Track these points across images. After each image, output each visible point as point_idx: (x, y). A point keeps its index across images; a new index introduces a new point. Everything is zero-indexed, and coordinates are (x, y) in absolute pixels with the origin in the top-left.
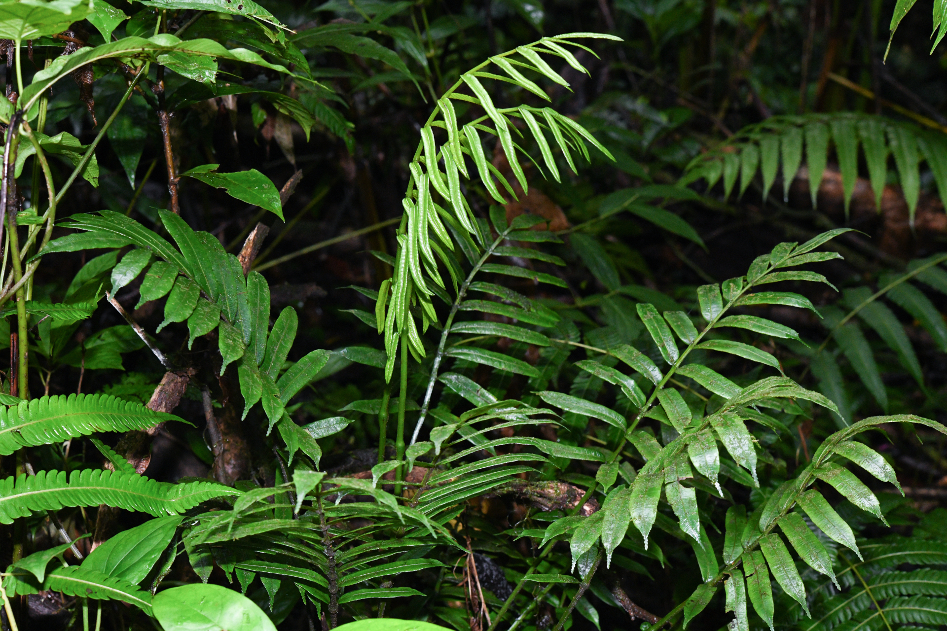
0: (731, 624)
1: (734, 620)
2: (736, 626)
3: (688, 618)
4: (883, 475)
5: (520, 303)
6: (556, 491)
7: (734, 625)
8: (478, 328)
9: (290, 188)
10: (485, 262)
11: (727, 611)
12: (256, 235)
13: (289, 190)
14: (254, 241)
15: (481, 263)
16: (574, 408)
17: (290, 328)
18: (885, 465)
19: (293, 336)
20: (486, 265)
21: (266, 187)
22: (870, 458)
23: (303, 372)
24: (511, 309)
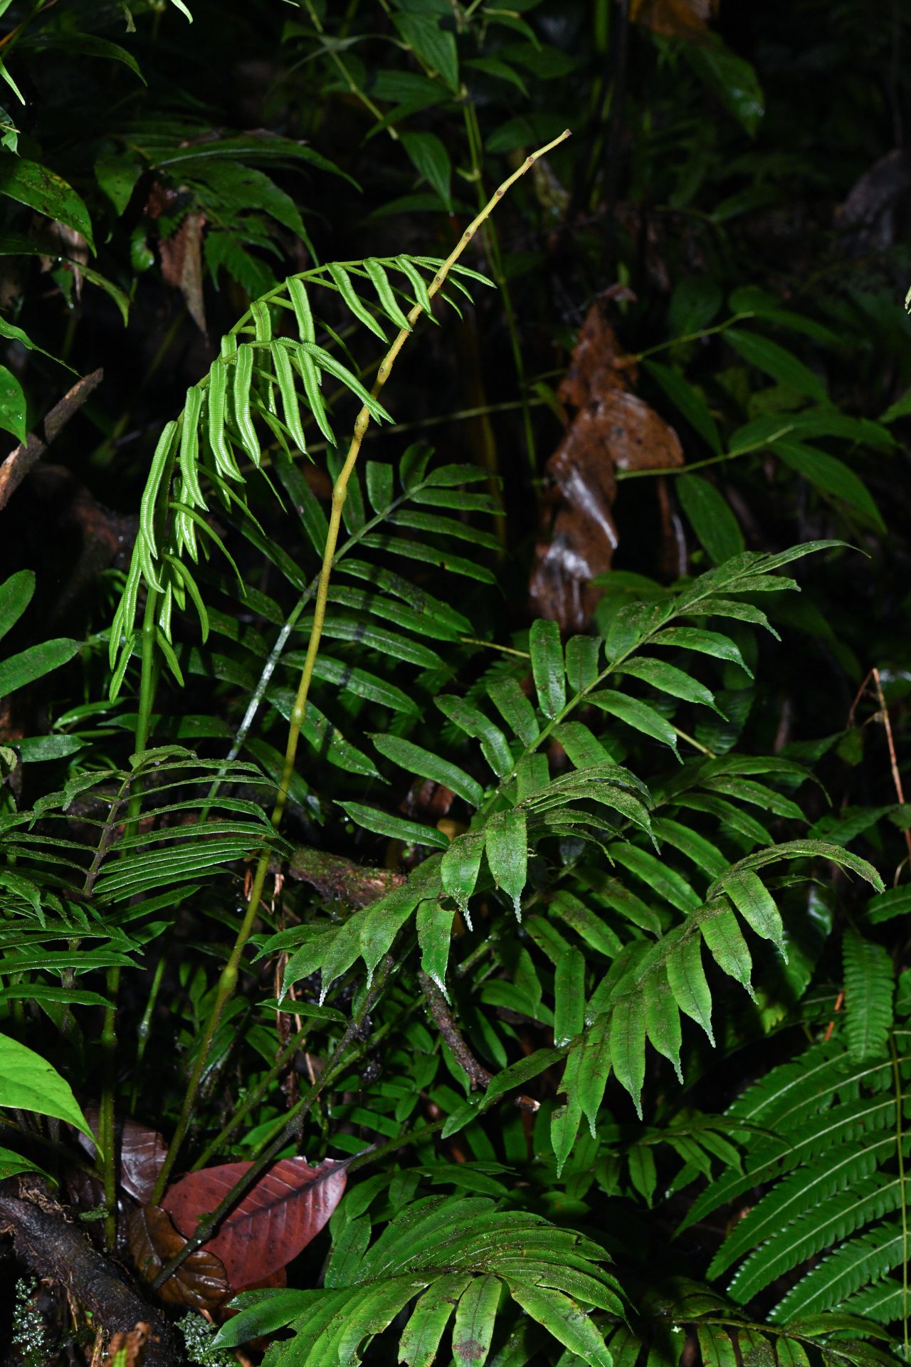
0: (557, 1111)
1: (564, 1107)
2: (564, 1115)
3: (491, 1094)
4: (764, 927)
5: (407, 600)
6: (386, 885)
7: (561, 1113)
8: (334, 629)
9: (79, 393)
10: (370, 532)
11: (559, 1092)
12: (17, 458)
13: (76, 396)
14: (12, 465)
15: (363, 532)
16: (414, 764)
17: (17, 601)
18: (773, 914)
19: (17, 614)
20: (371, 535)
21: (11, 395)
22: (755, 901)
23: (27, 667)
24: (393, 606)
